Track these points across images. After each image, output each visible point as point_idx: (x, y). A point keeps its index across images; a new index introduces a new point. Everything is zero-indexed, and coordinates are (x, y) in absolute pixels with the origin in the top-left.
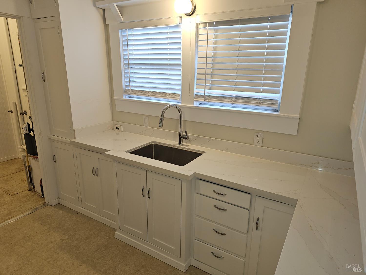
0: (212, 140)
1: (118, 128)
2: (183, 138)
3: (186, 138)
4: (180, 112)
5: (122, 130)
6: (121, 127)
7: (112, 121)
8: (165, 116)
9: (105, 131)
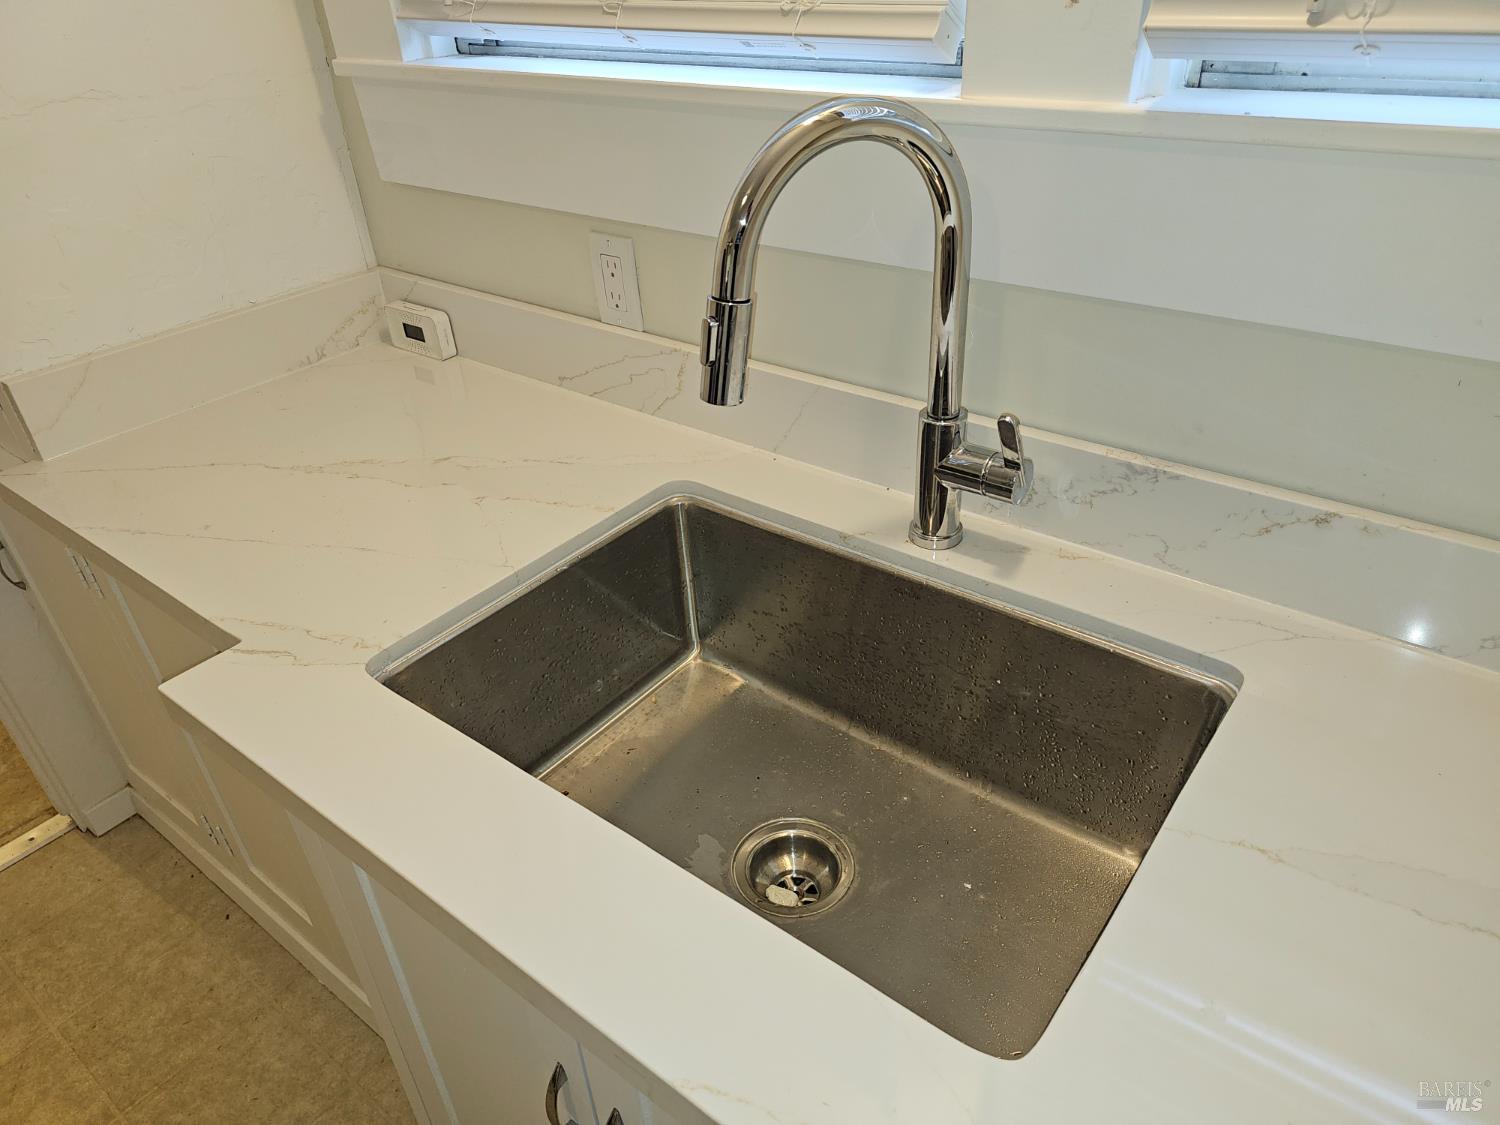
0: (1322, 520)
1: (414, 333)
2: (969, 478)
3: (1000, 488)
4: (944, 208)
5: (443, 344)
6: (435, 323)
7: (369, 270)
8: (775, 231)
9: (324, 360)
